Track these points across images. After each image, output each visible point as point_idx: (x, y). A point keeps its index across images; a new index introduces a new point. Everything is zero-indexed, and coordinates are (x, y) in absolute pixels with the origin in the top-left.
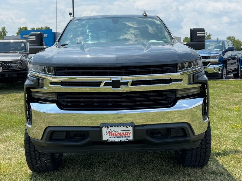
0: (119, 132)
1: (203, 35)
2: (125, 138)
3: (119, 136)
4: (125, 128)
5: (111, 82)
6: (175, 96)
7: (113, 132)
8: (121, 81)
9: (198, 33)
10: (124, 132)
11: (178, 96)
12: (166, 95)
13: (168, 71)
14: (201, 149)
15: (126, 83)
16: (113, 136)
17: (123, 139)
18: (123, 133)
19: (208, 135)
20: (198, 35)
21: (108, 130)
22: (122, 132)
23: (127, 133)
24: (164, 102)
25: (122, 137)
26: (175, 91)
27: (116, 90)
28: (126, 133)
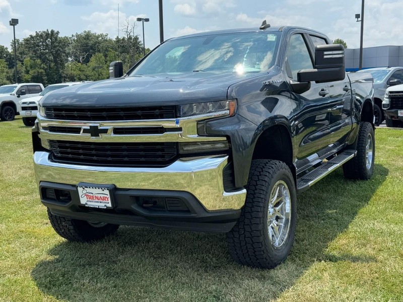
0: (97, 195)
1: (341, 56)
2: (103, 205)
3: (97, 200)
4: (100, 191)
5: (89, 128)
6: (175, 153)
7: (90, 194)
8: (100, 128)
9: (325, 53)
10: (102, 196)
11: (181, 152)
12: (162, 150)
13: (164, 115)
14: (245, 237)
15: (105, 131)
16: (90, 200)
17: (102, 205)
18: (100, 197)
19: (256, 217)
20: (325, 57)
21: (85, 192)
22: (99, 195)
23: (105, 197)
24: (159, 159)
25: (101, 202)
26: (176, 144)
27: (94, 139)
28: (103, 197)
